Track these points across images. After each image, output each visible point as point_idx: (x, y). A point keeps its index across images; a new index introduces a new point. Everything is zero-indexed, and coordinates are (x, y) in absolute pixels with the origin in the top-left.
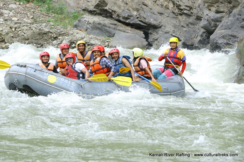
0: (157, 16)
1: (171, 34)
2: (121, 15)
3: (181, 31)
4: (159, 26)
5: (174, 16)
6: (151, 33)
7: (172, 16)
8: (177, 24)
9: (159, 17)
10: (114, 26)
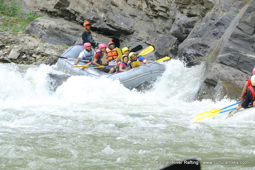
0: (128, 18)
1: (145, 42)
2: (85, 18)
3: (156, 38)
4: (131, 31)
5: (148, 19)
6: (122, 40)
7: (146, 19)
8: (151, 29)
9: (131, 21)
10: (75, 31)
